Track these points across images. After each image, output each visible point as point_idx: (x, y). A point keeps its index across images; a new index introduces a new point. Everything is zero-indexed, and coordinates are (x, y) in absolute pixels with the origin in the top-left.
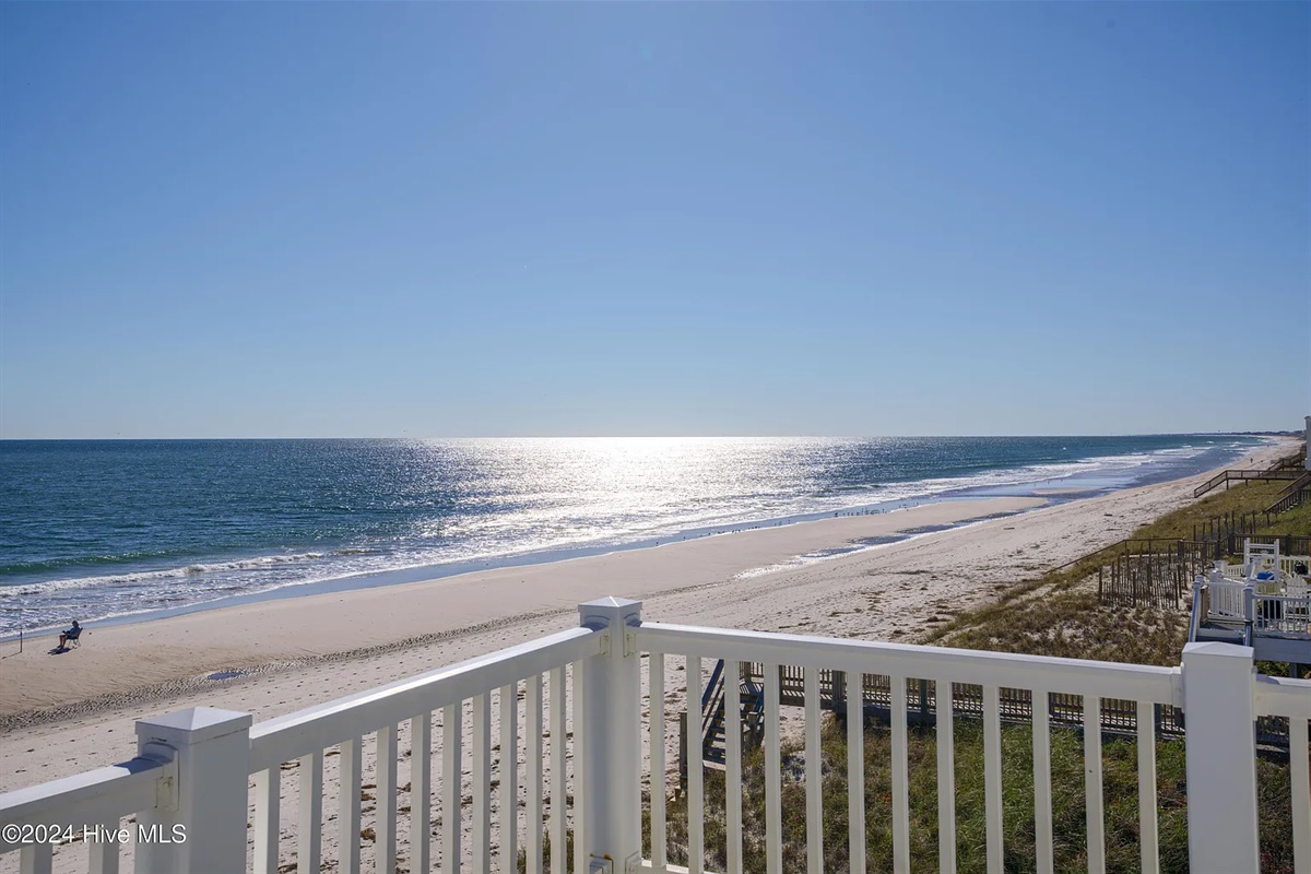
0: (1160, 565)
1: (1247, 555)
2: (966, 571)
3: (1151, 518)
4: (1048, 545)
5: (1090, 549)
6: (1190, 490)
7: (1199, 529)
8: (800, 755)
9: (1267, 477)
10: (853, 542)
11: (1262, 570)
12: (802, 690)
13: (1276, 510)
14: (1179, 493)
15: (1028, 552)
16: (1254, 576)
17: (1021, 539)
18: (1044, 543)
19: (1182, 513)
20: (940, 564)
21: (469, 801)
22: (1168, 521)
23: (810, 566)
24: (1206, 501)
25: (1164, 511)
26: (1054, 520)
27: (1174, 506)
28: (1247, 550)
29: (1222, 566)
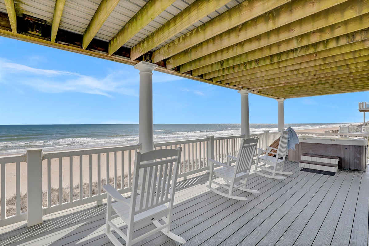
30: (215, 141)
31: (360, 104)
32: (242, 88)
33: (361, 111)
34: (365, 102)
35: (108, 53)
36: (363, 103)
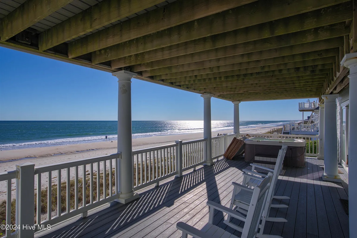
30: (183, 146)
31: (299, 103)
32: (205, 92)
33: (300, 111)
34: (304, 102)
35: (91, 61)
36: (302, 103)
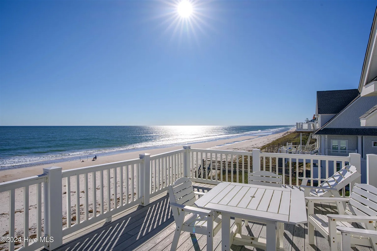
0: (275, 147)
1: (287, 145)
2: (244, 148)
3: (275, 140)
4: (258, 144)
5: (265, 145)
6: (282, 135)
7: (282, 141)
8: (215, 177)
9: (294, 132)
10: (225, 144)
11: (290, 147)
12: (215, 167)
13: (295, 138)
14: (280, 135)
15: (254, 145)
16: (288, 148)
17: (253, 143)
18: (257, 144)
19: (280, 139)
20: (239, 147)
21: (161, 185)
22: (277, 140)
23: (217, 148)
24: (284, 137)
25: (277, 138)
26: (259, 140)
27: (279, 138)
28: (287, 144)
29: (284, 147)
